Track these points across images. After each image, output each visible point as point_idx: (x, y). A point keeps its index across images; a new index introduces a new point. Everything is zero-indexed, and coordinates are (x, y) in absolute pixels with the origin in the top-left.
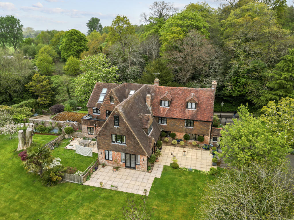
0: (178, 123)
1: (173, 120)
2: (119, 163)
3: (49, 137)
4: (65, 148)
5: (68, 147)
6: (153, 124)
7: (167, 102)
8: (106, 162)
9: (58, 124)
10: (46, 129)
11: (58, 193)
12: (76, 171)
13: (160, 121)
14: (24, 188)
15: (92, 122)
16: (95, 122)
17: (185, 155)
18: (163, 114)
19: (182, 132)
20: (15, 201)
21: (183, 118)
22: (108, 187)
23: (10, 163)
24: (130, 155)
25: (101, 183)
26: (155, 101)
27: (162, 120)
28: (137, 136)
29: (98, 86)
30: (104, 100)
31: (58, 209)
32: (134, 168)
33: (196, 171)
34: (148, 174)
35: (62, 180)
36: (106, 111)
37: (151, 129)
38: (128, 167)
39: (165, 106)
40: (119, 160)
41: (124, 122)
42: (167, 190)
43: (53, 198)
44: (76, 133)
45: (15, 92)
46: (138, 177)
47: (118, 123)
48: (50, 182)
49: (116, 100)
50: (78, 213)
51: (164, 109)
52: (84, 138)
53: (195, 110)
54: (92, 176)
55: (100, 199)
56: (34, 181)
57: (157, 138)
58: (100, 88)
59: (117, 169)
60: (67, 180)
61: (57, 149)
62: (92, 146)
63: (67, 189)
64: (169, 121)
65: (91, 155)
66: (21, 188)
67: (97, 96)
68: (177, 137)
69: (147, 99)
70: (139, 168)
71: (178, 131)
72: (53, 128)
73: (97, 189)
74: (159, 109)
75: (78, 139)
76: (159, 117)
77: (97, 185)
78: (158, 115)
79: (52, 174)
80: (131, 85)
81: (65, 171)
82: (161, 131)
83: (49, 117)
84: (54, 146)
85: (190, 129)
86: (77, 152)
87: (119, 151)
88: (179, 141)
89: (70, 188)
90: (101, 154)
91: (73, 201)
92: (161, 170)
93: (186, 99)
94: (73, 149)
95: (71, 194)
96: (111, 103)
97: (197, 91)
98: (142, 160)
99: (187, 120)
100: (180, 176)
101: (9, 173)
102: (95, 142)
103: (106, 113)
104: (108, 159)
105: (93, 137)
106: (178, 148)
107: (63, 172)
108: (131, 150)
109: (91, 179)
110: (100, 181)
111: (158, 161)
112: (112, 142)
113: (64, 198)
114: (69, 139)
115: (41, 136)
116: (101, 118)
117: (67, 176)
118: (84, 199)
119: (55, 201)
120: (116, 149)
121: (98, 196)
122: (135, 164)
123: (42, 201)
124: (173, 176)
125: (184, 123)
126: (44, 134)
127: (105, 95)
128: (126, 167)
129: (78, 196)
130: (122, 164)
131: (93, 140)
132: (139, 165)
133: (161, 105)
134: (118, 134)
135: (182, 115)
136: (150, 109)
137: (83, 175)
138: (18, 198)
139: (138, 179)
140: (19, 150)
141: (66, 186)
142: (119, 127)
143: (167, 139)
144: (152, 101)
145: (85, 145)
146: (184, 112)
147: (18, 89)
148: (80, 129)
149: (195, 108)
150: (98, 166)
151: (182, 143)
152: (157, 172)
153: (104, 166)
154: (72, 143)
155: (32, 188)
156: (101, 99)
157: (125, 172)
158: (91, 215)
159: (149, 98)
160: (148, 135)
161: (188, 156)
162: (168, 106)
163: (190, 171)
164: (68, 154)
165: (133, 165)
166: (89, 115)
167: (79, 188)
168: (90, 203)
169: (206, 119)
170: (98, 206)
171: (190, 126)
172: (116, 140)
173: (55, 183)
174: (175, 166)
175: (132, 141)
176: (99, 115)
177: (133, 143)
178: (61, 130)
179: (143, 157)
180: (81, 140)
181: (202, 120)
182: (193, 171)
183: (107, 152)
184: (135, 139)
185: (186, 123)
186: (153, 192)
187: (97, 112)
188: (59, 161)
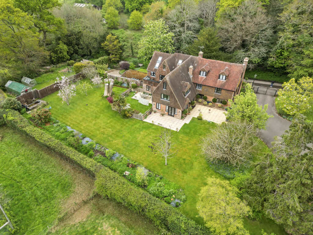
0: (210, 90)
1: (207, 87)
2: (164, 112)
3: (121, 89)
4: (132, 98)
5: (134, 97)
6: (191, 89)
7: (205, 73)
8: (157, 110)
9: (126, 80)
10: (119, 82)
11: (129, 123)
12: (139, 113)
13: (197, 87)
14: (111, 118)
15: (150, 82)
16: (151, 83)
17: (209, 113)
18: (200, 81)
19: (212, 96)
20: (108, 123)
21: (214, 86)
22: (156, 124)
23: (101, 103)
24: (172, 108)
25: (152, 121)
26: (196, 70)
27: (199, 86)
28: (176, 96)
29: (156, 54)
30: (159, 67)
31: (130, 130)
32: (173, 116)
33: (213, 123)
34: (181, 120)
35: (131, 117)
36: (160, 75)
37: (188, 93)
38: (170, 115)
39: (203, 76)
40: (165, 110)
41: (169, 87)
42: (191, 130)
43: (127, 125)
44: (139, 88)
45: (94, 48)
46: (175, 122)
47: (166, 87)
48: (125, 116)
49: (167, 68)
50: (140, 134)
51: (202, 78)
52: (144, 93)
53: (225, 81)
54: (148, 117)
55: (152, 129)
56: (116, 115)
57: (192, 99)
58: (157, 56)
59: (163, 115)
60: (134, 117)
61: (127, 98)
62: (149, 99)
63: (134, 121)
64: (203, 87)
65: (148, 105)
66: (110, 118)
67: (155, 62)
68: (208, 100)
69: (190, 70)
70: (176, 116)
71: (209, 96)
72: (123, 83)
73: (151, 124)
74: (198, 77)
75: (140, 92)
76: (197, 84)
77: (151, 122)
78: (196, 82)
79: (126, 112)
80: (180, 55)
81: (133, 112)
82: (197, 94)
83: (118, 72)
84: (125, 96)
85: (218, 94)
86: (139, 102)
87: (164, 105)
88: (208, 102)
89: (135, 121)
90: (154, 105)
91: (137, 128)
92: (190, 119)
93: (220, 71)
94: (137, 99)
95: (136, 124)
96: (164, 70)
97: (231, 66)
98: (179, 112)
99: (217, 88)
100: (201, 125)
101: (102, 109)
102: (151, 96)
103: (160, 77)
104: (158, 109)
105: (150, 93)
106: (207, 107)
107: (132, 112)
108: (172, 105)
109: (147, 118)
110: (152, 120)
111: (190, 114)
112: (161, 98)
113: (132, 126)
114: (134, 92)
115: (116, 88)
116: (156, 80)
117: (134, 115)
118: (143, 128)
119: (128, 126)
120: (163, 103)
121: (150, 127)
122: (174, 114)
123: (121, 125)
124: (197, 124)
125: (214, 90)
126: (118, 86)
127: (160, 62)
128: (168, 114)
129: (140, 126)
130: (166, 112)
131: (149, 95)
132: (177, 114)
133: (200, 75)
134: (165, 94)
135: (214, 84)
136: (191, 77)
137: (143, 115)
138: (110, 122)
139: (175, 123)
140: (105, 96)
141: (133, 120)
142: (166, 90)
143: (200, 100)
144: (193, 71)
145: (145, 98)
146: (216, 82)
147: (96, 46)
148: (141, 85)
149: (225, 80)
150: (151, 112)
151: (210, 104)
152: (187, 120)
153: (155, 112)
154: (136, 95)
155: (115, 118)
156: (157, 65)
157: (167, 117)
158: (146, 136)
159: (191, 69)
160: (185, 96)
161: (212, 114)
162: (206, 76)
163: (209, 123)
164: (134, 102)
165: (173, 114)
166: (148, 76)
167: (141, 122)
168: (146, 130)
169: (230, 89)
170: (150, 132)
171: (219, 93)
172: (164, 97)
173: (128, 117)
174: (200, 118)
175: (173, 99)
176: (155, 77)
177: (173, 100)
178: (128, 84)
179: (179, 110)
180: (142, 93)
181: (228, 89)
182: (211, 123)
183: (157, 104)
184: (175, 98)
185: (216, 90)
186: (182, 130)
187: (153, 75)
188: (129, 106)
